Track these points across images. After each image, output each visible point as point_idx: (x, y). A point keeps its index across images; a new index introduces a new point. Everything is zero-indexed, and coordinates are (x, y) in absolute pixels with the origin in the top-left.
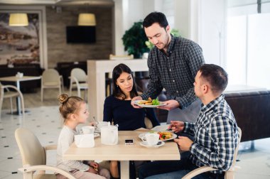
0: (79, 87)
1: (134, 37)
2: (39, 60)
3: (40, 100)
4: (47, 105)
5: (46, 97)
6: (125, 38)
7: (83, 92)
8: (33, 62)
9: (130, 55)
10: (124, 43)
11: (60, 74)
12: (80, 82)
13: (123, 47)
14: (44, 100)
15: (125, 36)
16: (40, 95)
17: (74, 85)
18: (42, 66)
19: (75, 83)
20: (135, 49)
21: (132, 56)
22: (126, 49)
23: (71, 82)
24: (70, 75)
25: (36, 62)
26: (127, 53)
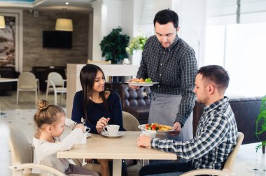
0: (56, 90)
1: (112, 44)
2: (14, 64)
3: (15, 103)
4: (22, 108)
5: (22, 100)
6: (102, 44)
7: (59, 96)
8: (8, 65)
9: (107, 60)
10: (102, 49)
11: (37, 78)
12: (57, 87)
13: (101, 53)
14: (20, 103)
15: (102, 42)
16: (16, 98)
17: (51, 89)
18: (17, 70)
19: (52, 87)
20: (112, 56)
21: (110, 62)
22: (103, 55)
23: (48, 86)
24: (47, 79)
25: (11, 65)
26: (104, 58)
